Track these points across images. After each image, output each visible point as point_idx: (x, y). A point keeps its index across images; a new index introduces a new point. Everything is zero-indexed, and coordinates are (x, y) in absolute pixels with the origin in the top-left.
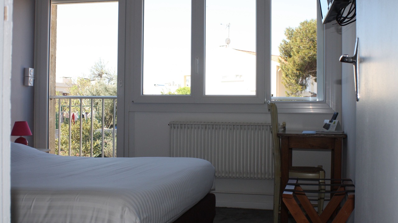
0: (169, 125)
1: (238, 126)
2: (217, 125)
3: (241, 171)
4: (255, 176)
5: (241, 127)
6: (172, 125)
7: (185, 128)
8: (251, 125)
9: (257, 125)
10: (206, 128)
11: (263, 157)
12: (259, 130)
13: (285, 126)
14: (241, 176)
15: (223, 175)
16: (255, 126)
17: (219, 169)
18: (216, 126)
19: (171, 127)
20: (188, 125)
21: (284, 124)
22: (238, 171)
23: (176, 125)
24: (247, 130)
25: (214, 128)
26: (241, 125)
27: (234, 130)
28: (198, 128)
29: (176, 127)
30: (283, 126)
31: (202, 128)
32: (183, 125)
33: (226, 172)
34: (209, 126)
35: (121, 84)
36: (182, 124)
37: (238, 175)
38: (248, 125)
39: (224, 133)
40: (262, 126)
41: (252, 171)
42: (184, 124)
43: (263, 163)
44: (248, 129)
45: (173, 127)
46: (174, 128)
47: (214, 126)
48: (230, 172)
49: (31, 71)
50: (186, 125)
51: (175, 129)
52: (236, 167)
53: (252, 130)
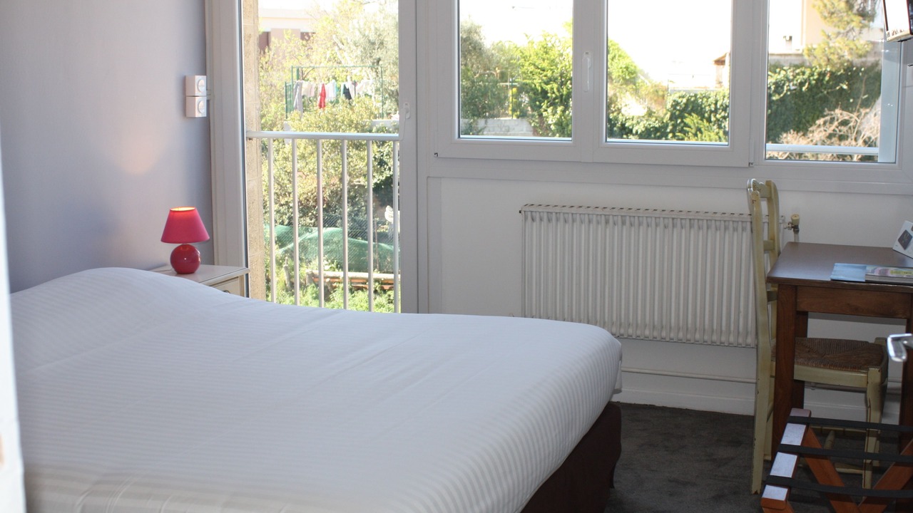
0: (520, 212)
1: (683, 221)
2: (634, 217)
3: (689, 326)
4: (723, 339)
5: (690, 223)
6: (529, 213)
7: (557, 220)
8: (715, 220)
9: (729, 221)
10: (607, 222)
11: (742, 294)
12: (734, 230)
13: (798, 223)
14: (689, 336)
15: (647, 333)
16: (725, 221)
17: (637, 318)
18: (632, 219)
19: (526, 218)
20: (566, 216)
21: (794, 218)
22: (681, 324)
23: (538, 213)
24: (705, 231)
25: (628, 223)
26: (690, 219)
27: (675, 230)
28: (590, 222)
29: (538, 219)
30: (792, 224)
31: (598, 223)
32: (554, 214)
33: (654, 327)
34: (615, 218)
35: (407, 112)
36: (551, 213)
37: (681, 335)
38: (707, 220)
39: (649, 236)
40: (742, 222)
41: (715, 327)
42: (556, 213)
43: (742, 309)
44: (708, 228)
45: (529, 218)
46: (533, 220)
47: (628, 218)
48: (662, 327)
49: (200, 82)
50: (562, 214)
51: (535, 223)
52: (678, 316)
53: (717, 229)
